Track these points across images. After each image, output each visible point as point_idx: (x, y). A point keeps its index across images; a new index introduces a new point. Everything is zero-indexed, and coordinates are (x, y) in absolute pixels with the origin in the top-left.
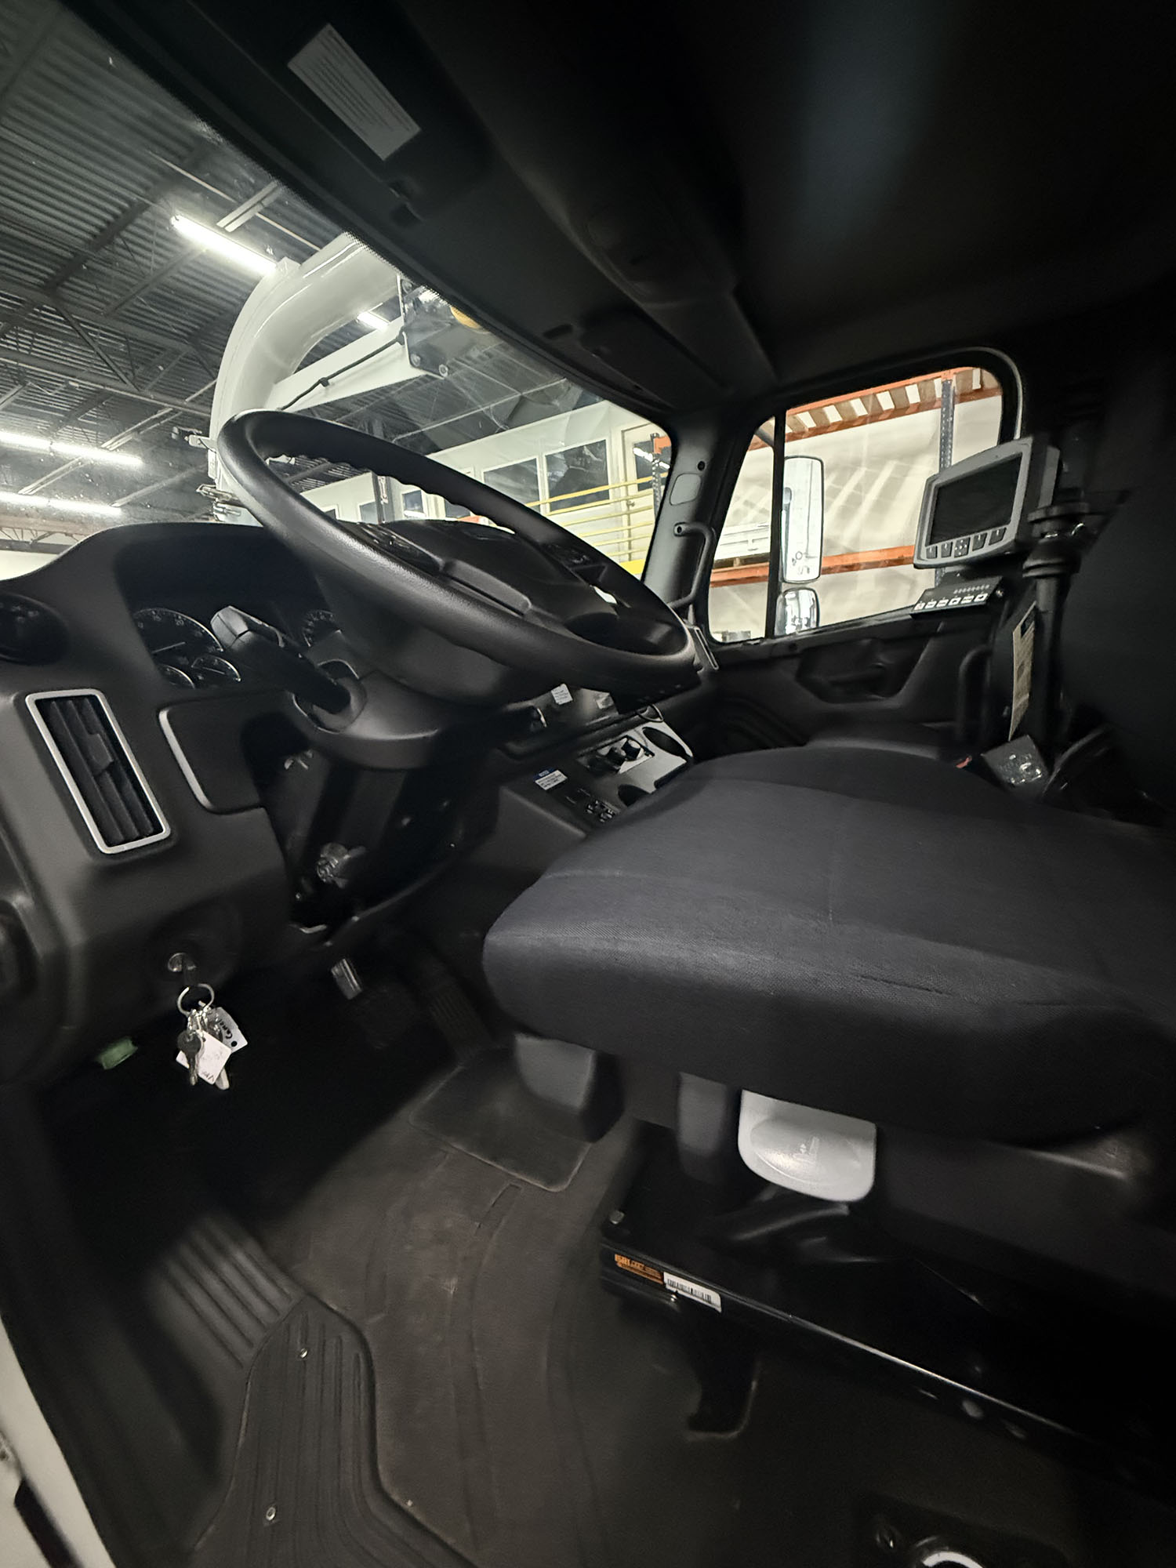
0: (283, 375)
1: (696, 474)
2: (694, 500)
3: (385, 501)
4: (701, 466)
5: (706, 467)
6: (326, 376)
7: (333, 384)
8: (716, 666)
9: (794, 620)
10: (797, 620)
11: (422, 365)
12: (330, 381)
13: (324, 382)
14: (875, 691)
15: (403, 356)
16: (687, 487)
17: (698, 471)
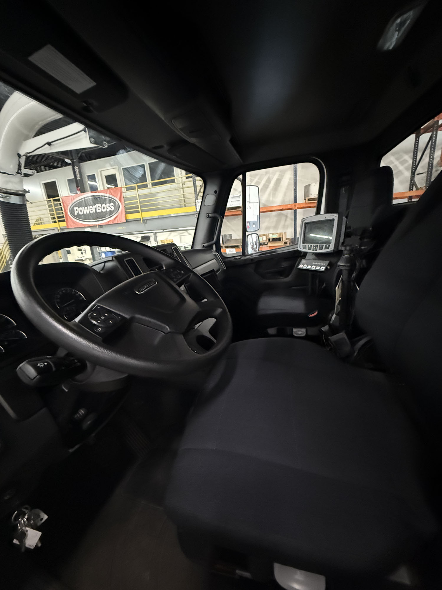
0: (27, 138)
1: (213, 195)
2: (213, 205)
3: (79, 178)
4: (216, 192)
5: (217, 192)
6: (50, 141)
7: (53, 145)
8: (225, 268)
9: (251, 243)
10: (252, 243)
11: (95, 143)
12: (52, 144)
13: (49, 144)
14: (281, 276)
15: (86, 137)
16: (211, 199)
17: (214, 194)
